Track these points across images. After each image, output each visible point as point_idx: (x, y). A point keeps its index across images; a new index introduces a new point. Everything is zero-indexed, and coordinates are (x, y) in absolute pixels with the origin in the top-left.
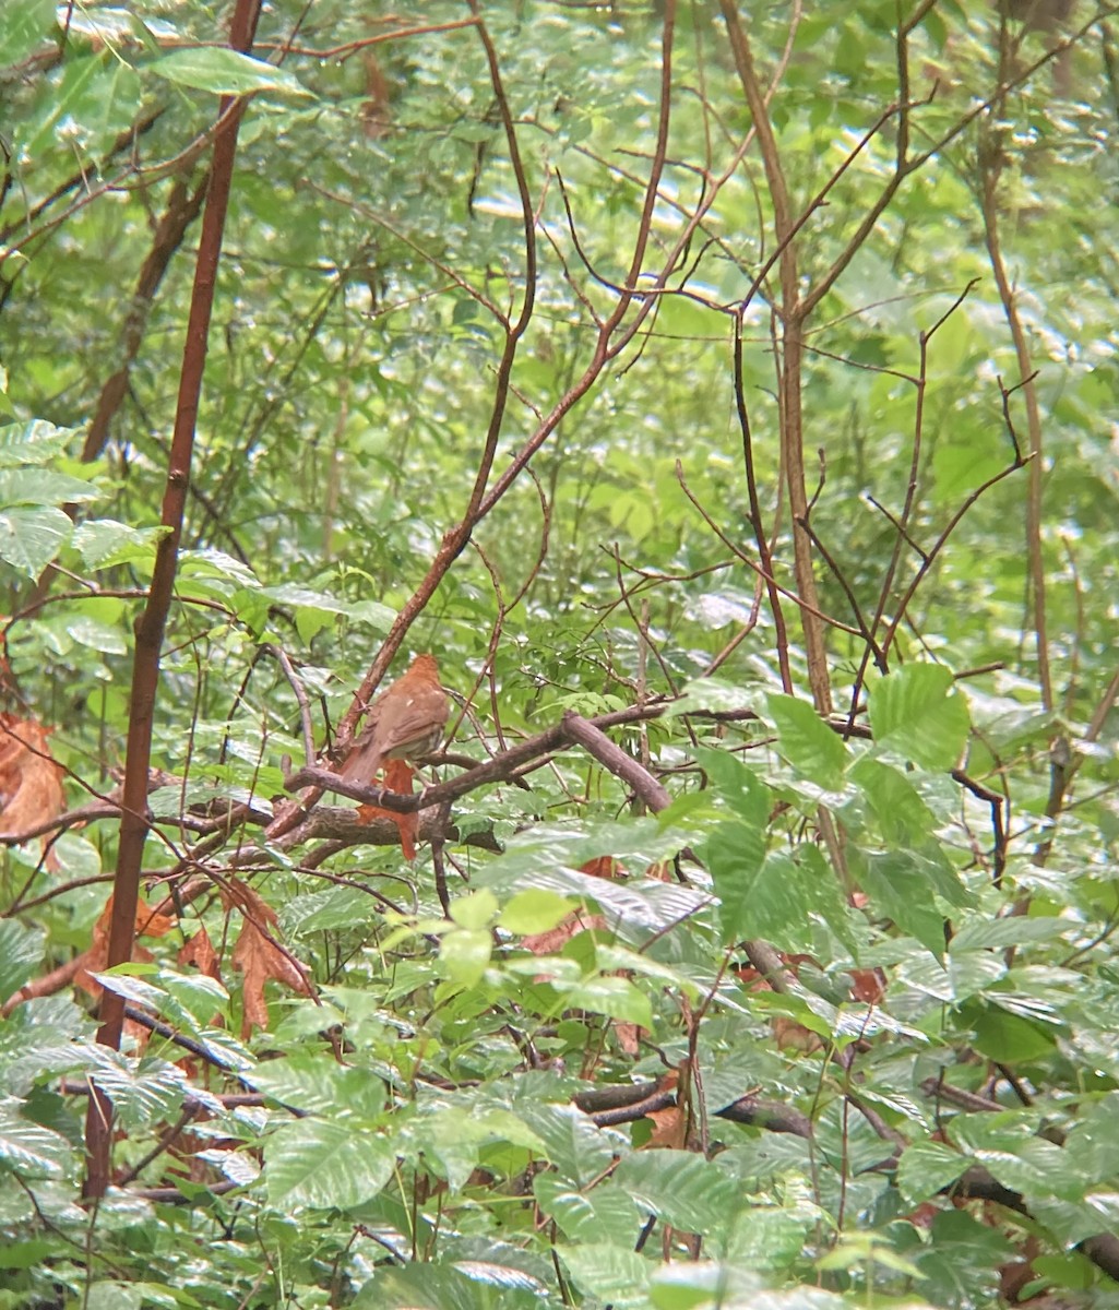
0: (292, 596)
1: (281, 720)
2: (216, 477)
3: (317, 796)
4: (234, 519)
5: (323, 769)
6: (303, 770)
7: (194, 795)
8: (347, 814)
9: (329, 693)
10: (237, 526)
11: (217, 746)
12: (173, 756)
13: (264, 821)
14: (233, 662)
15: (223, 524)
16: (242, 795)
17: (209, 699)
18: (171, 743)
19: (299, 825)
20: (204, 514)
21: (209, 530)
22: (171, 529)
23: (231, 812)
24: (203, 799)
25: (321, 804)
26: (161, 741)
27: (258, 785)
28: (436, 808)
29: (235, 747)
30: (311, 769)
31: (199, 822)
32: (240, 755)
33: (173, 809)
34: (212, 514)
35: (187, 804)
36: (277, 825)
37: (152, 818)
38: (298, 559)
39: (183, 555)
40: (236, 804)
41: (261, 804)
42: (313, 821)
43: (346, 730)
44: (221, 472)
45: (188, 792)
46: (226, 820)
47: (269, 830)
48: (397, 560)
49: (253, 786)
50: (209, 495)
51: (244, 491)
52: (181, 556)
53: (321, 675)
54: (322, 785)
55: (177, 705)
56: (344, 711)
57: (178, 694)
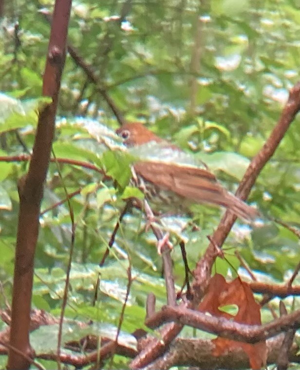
0: (153, 155)
1: (149, 261)
2: (94, 45)
3: (177, 330)
4: (109, 81)
5: (183, 307)
6: (164, 308)
7: (69, 334)
8: (203, 345)
9: (186, 239)
10: (113, 88)
11: (92, 287)
12: (53, 297)
13: (131, 354)
14: (109, 210)
15: (100, 87)
16: (110, 332)
17: (88, 243)
18: (52, 286)
19: (162, 355)
20: (83, 79)
21: (88, 92)
22: (49, 100)
23: (100, 349)
24: (77, 338)
25: (181, 336)
26: (43, 284)
27: (125, 322)
28: (281, 336)
29: (106, 287)
30: (171, 307)
31: (75, 357)
32: (111, 294)
33: (51, 347)
34: (90, 78)
35: (63, 341)
36: (143, 356)
37: (33, 356)
38: (164, 114)
39: (60, 122)
40: (106, 341)
41: (127, 340)
42: (174, 352)
43: (203, 270)
44: (97, 40)
45: (64, 331)
46: (96, 355)
47: (137, 361)
48: (251, 112)
49: (120, 325)
50: (88, 62)
51: (119, 56)
52: (58, 124)
53: (179, 225)
54: (181, 321)
55: (60, 251)
56: (203, 252)
57: (60, 240)
